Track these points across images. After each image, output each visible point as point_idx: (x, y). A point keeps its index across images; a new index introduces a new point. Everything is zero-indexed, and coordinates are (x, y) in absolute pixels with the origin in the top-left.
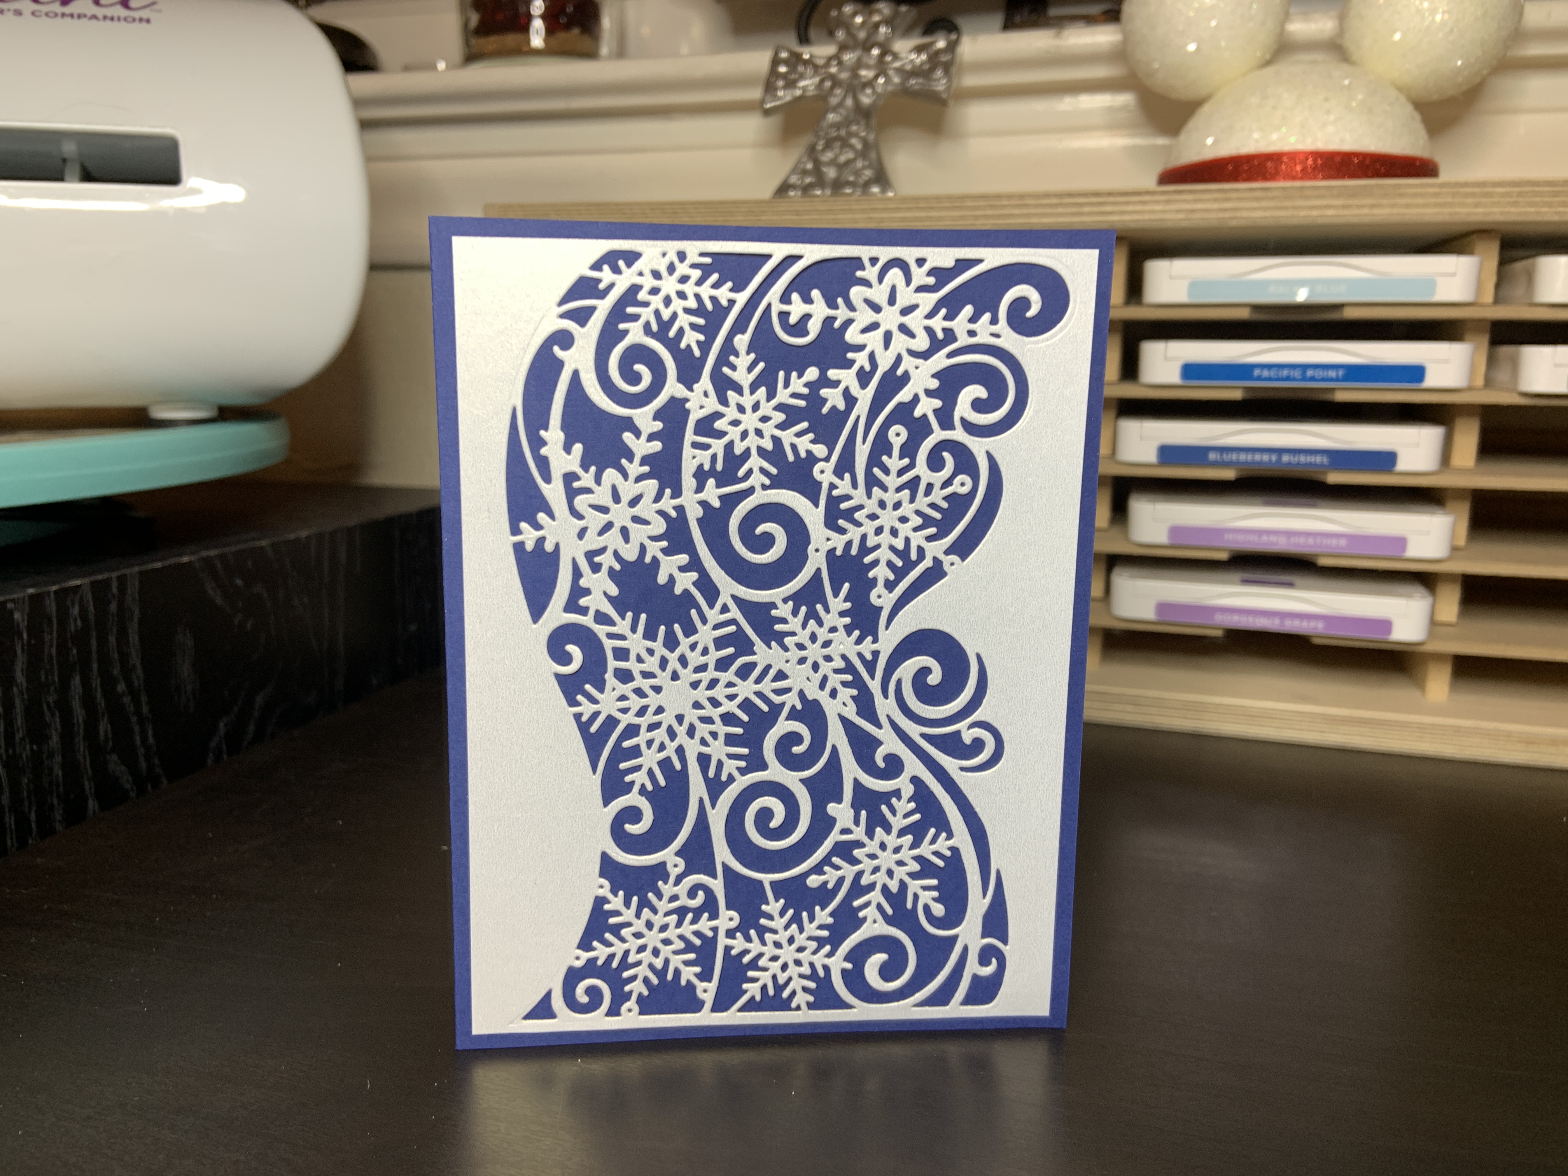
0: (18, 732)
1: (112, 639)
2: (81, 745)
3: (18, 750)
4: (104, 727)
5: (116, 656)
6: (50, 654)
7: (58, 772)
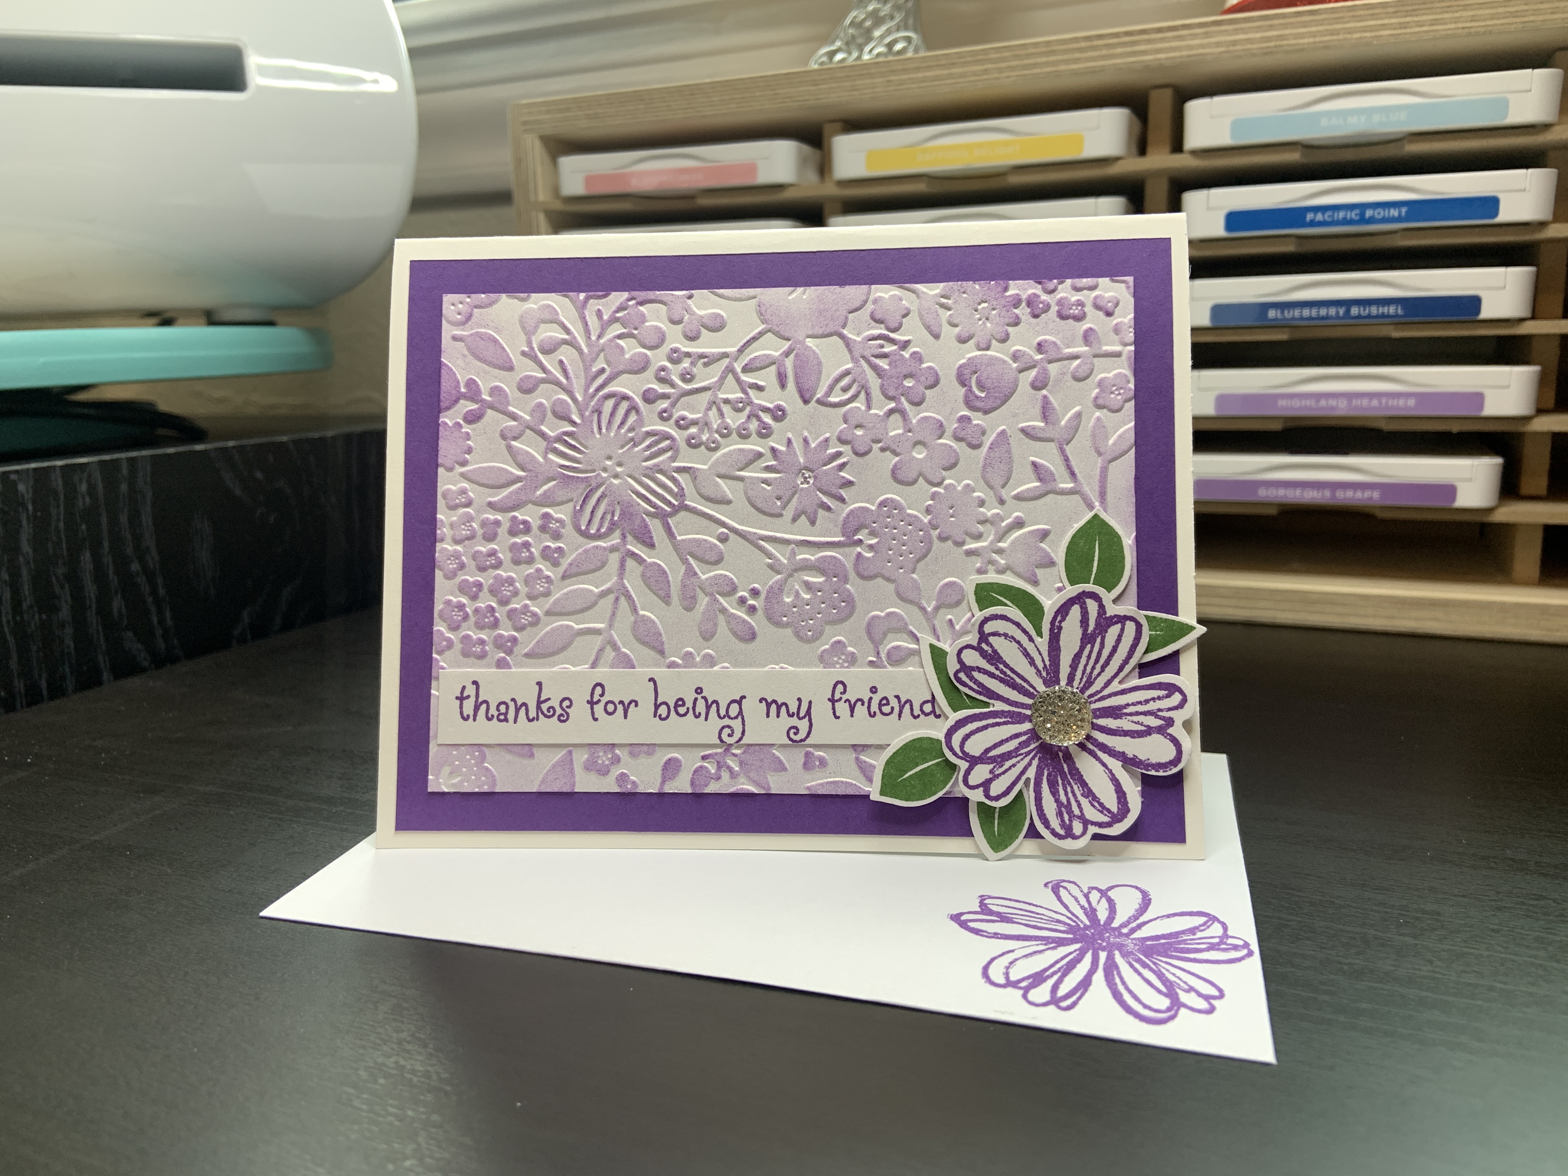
0: (26, 600)
1: (124, 519)
2: (92, 618)
3: (26, 617)
4: (117, 604)
5: (129, 537)
6: (57, 527)
7: (69, 643)
